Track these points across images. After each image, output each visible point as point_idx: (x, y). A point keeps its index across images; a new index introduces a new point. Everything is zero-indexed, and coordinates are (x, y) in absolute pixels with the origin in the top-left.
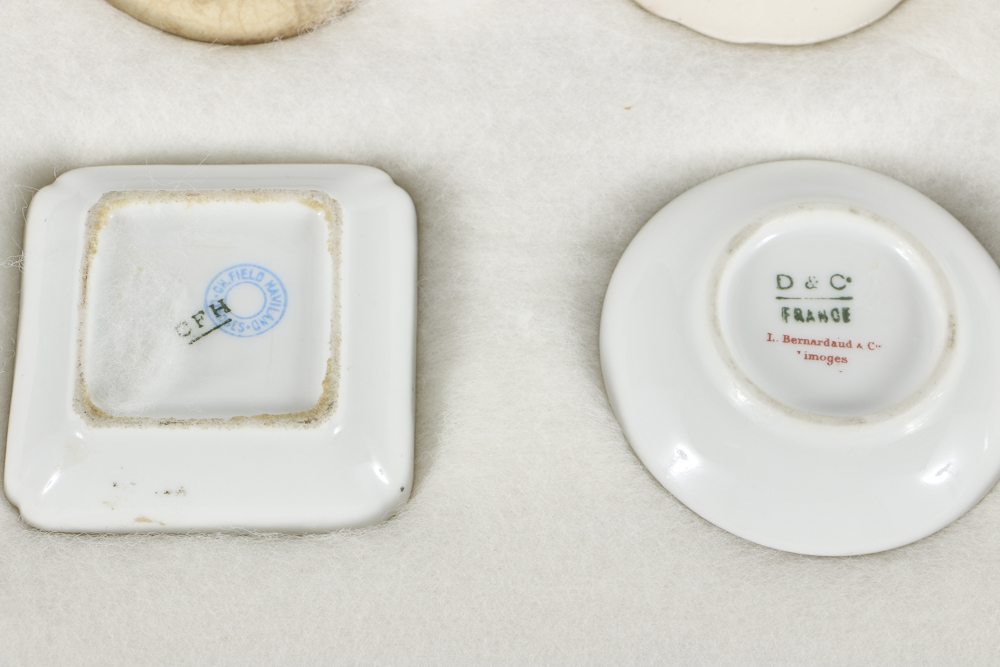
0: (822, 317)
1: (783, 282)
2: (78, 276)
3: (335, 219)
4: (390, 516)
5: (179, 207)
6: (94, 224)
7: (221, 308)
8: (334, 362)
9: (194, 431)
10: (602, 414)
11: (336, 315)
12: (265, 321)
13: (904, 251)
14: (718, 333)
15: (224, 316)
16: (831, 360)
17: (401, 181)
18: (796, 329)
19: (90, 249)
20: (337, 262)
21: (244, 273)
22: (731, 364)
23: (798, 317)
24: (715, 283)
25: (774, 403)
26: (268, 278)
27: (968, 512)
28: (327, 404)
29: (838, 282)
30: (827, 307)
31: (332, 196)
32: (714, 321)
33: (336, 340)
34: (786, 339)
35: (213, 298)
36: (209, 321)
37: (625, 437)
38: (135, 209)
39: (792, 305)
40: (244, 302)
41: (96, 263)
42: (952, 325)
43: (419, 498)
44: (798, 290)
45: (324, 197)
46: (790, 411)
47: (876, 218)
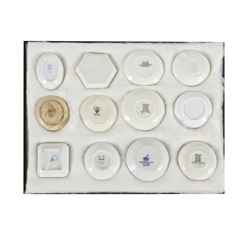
0: (102, 160)
1: (99, 156)
2: (41, 156)
3: (62, 151)
4: (67, 176)
5: (49, 149)
6: (42, 151)
7: (53, 159)
8: (62, 164)
9: (51, 171)
10: (84, 167)
11: (62, 160)
12: (56, 160)
13: (110, 154)
14: (93, 162)
15: (53, 160)
16: (102, 164)
17: (68, 145)
18: (100, 161)
19: (42, 154)
20: (62, 155)
21: (54, 156)
22: (94, 165)
23: (100, 160)
24: (93, 157)
25: (97, 168)
26: (56, 156)
27: (114, 176)
28: (61, 168)
29: (104, 156)
30: (102, 159)
31: (61, 148)
32: (92, 161)
33: (62, 162)
34: (99, 162)
35: (52, 158)
36: (52, 160)
37: (86, 169)
38: (45, 150)
39: (99, 158)
40: (55, 158)
41: (43, 155)
42: (113, 161)
43: (70, 174)
44: (100, 157)
45: (61, 149)
46: (98, 169)
47: (107, 151)
